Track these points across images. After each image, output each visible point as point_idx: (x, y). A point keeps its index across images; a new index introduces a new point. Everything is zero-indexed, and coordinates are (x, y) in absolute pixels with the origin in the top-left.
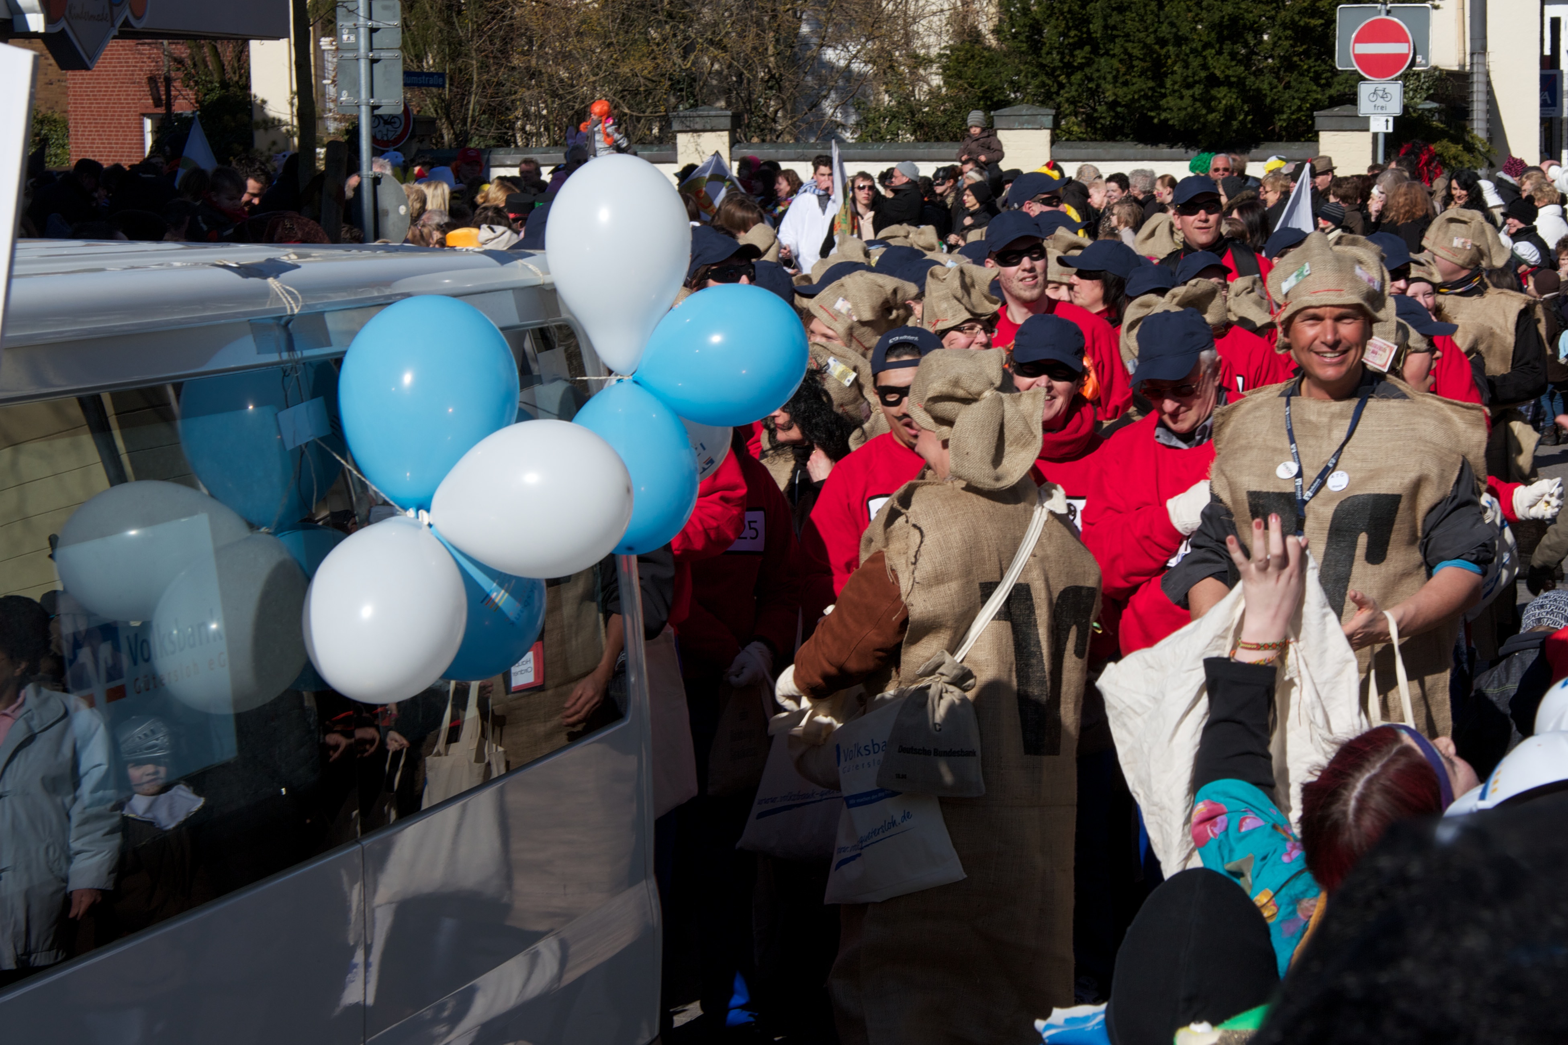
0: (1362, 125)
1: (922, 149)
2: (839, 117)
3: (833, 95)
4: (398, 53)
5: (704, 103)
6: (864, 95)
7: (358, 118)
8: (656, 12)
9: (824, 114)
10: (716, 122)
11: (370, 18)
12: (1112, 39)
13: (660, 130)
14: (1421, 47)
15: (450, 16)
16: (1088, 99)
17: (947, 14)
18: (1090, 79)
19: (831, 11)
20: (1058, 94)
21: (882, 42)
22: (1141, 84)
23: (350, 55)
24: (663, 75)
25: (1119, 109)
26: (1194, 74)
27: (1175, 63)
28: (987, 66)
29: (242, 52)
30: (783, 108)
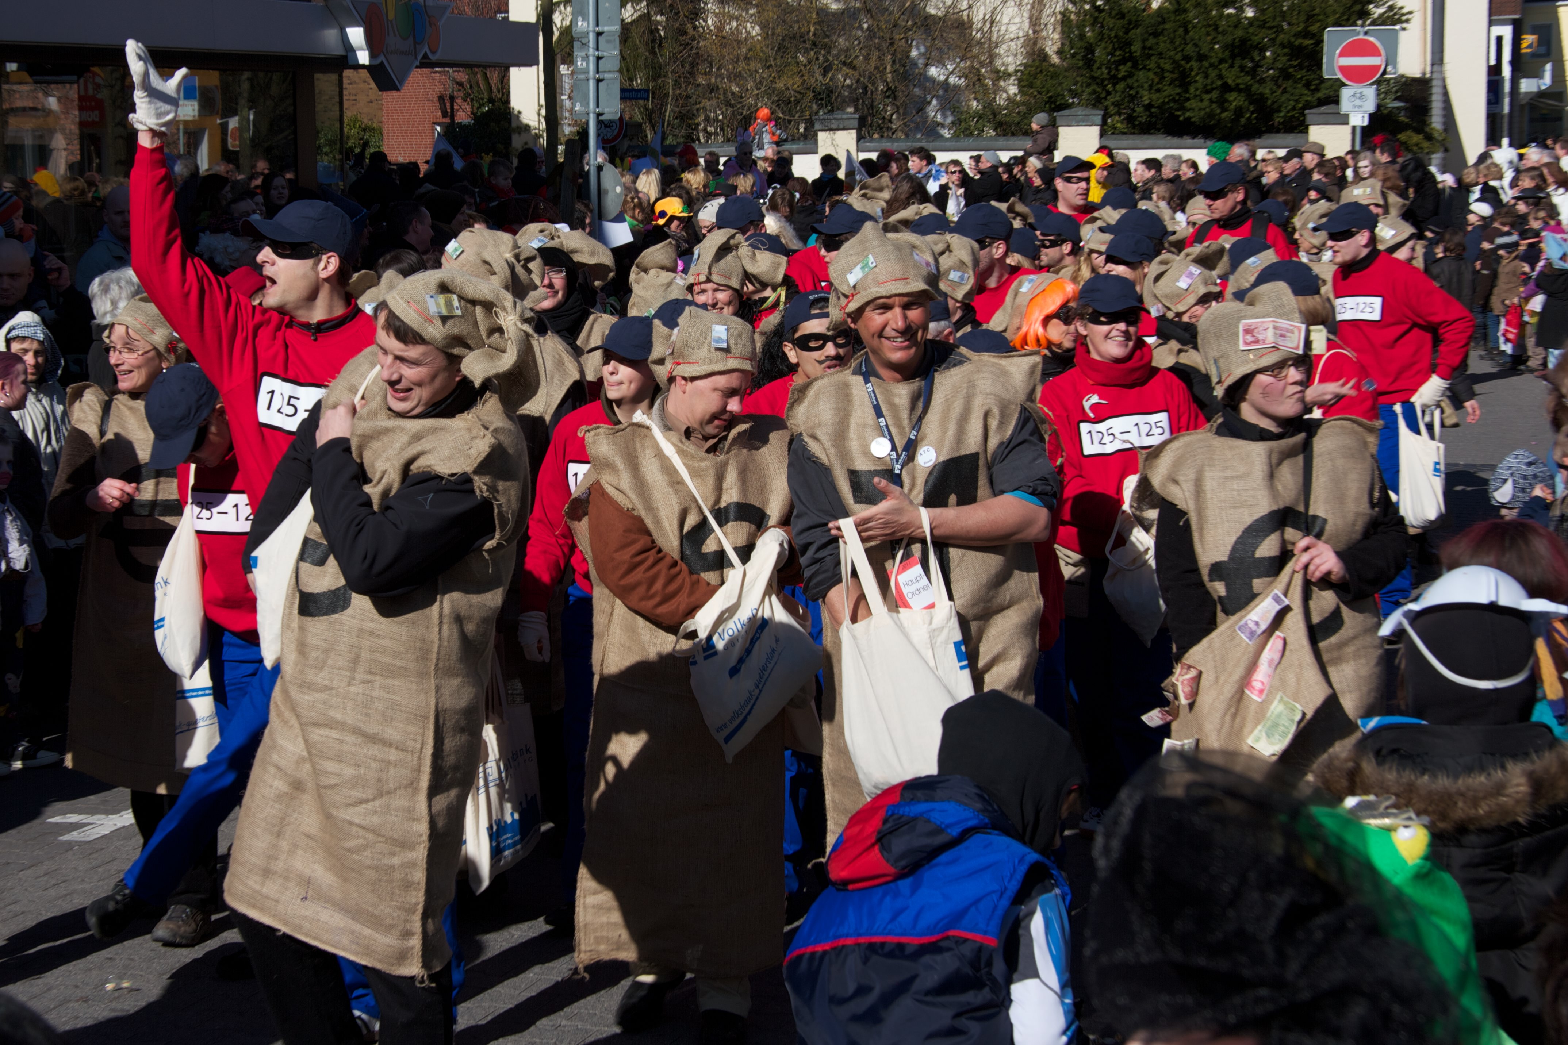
0: (1343, 120)
1: (1001, 142)
2: (939, 118)
3: (934, 102)
4: (617, 75)
5: (838, 109)
6: (958, 101)
7: (587, 123)
8: (804, 42)
9: (927, 117)
10: (847, 123)
11: (597, 49)
12: (1149, 57)
13: (805, 129)
14: (1391, 59)
15: (653, 48)
16: (1129, 102)
17: (1022, 40)
18: (1131, 88)
19: (934, 39)
20: (1105, 98)
21: (972, 62)
22: (1170, 91)
23: (582, 76)
24: (808, 89)
25: (1153, 110)
26: (1212, 83)
27: (1197, 74)
28: (1052, 78)
29: (504, 77)
30: (897, 111)
